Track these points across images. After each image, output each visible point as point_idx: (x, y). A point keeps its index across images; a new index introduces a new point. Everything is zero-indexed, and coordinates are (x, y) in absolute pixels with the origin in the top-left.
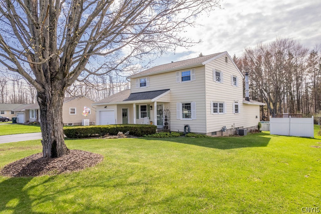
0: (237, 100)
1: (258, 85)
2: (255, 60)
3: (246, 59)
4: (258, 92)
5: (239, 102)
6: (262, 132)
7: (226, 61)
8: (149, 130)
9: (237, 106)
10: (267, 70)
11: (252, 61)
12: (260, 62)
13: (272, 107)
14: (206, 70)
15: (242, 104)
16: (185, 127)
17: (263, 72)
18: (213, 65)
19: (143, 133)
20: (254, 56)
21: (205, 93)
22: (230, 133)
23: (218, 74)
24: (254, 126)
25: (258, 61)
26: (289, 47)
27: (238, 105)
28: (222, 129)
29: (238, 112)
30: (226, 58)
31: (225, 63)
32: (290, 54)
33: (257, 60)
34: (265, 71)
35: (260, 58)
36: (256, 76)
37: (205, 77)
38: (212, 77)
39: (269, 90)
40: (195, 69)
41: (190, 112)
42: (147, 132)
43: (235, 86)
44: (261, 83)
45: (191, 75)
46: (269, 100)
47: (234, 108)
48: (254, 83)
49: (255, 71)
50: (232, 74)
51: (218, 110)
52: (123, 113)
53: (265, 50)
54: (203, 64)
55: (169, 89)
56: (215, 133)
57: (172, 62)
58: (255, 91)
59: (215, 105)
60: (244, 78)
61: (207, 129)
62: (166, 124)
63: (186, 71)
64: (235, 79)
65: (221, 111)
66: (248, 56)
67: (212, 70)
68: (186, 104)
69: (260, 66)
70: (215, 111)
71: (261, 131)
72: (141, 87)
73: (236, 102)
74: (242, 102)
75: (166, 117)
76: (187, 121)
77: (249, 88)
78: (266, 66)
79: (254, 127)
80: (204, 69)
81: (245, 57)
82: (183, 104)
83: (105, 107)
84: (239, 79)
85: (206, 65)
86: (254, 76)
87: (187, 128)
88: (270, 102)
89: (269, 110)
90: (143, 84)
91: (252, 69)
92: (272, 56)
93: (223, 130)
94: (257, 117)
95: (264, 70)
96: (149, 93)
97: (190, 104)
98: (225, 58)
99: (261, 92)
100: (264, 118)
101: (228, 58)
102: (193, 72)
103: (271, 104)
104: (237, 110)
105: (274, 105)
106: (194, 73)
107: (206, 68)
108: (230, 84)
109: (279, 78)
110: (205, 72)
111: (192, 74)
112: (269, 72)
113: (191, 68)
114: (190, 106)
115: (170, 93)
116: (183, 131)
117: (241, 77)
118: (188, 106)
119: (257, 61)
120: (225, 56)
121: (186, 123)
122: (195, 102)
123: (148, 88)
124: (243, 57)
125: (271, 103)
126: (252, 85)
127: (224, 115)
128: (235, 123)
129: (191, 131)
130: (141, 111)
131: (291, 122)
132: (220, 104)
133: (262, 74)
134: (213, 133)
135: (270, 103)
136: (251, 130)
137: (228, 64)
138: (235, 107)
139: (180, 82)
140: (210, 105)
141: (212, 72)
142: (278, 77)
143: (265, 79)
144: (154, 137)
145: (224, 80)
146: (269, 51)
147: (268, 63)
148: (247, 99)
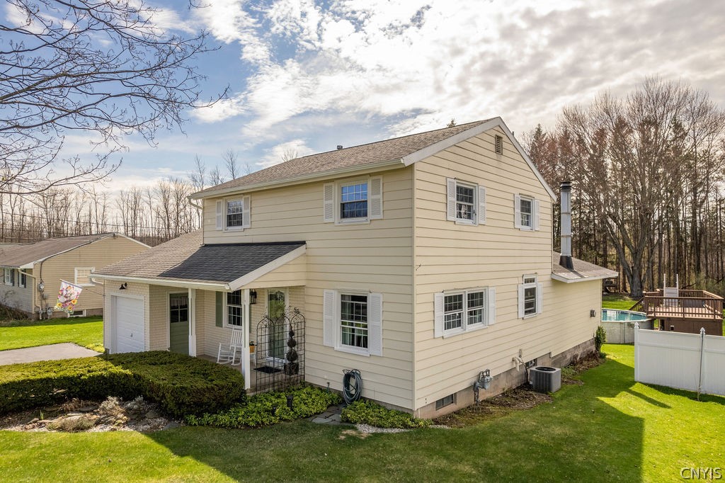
0: (534, 272)
1: (596, 204)
2: (588, 141)
3: (566, 135)
4: (594, 219)
5: (538, 279)
6: (607, 357)
7: (499, 150)
8: (205, 400)
9: (530, 293)
10: (619, 165)
11: (581, 141)
12: (603, 145)
13: (629, 258)
14: (417, 184)
15: (549, 284)
16: (348, 377)
17: (608, 171)
18: (446, 164)
19: (185, 409)
20: (588, 129)
21: (412, 266)
22: (505, 384)
23: (466, 195)
24: (585, 343)
25: (597, 142)
26: (678, 106)
27: (534, 289)
28: (474, 380)
29: (534, 311)
30: (498, 138)
31: (494, 155)
32: (677, 126)
33: (595, 139)
34: (614, 168)
35: (601, 134)
36: (592, 180)
37: (412, 208)
38: (442, 207)
39: (623, 216)
40: (380, 177)
41: (366, 326)
42: (199, 404)
43: (528, 228)
44: (602, 197)
45: (370, 198)
46: (621, 242)
47: (522, 301)
48: (586, 196)
49: (589, 168)
50: (517, 192)
51: (465, 317)
52: (172, 308)
53: (615, 115)
54: (406, 161)
55: (303, 240)
56: (451, 399)
57: (340, 148)
58: (588, 218)
59: (452, 303)
60: (559, 200)
61: (417, 394)
62: (293, 356)
63: (354, 184)
64: (526, 206)
65: (476, 317)
66: (570, 129)
67: (442, 181)
68: (354, 298)
69: (601, 154)
70: (453, 322)
71: (603, 356)
72: (231, 228)
73: (527, 281)
74: (548, 278)
75: (292, 333)
76: (353, 358)
77: (573, 209)
78: (617, 154)
79: (584, 345)
80: (412, 180)
81: (566, 132)
82: (343, 297)
83: (122, 288)
84: (542, 204)
85: (416, 167)
86: (586, 180)
87: (353, 382)
88: (624, 246)
89: (621, 267)
90: (234, 220)
91: (581, 161)
92: (631, 131)
93: (480, 382)
94: (592, 314)
95: (610, 166)
96: (246, 247)
97: (364, 299)
98: (493, 140)
99: (603, 220)
100: (609, 287)
101: (505, 138)
102: (376, 192)
103: (627, 250)
104: (530, 307)
105: (636, 254)
106: (379, 194)
107: (417, 175)
108: (511, 225)
109: (650, 188)
110: (412, 189)
111: (372, 194)
112: (623, 169)
113: (370, 175)
114: (365, 307)
115: (305, 255)
116: (340, 387)
117: (548, 199)
118: (358, 307)
119: (595, 143)
120: (494, 133)
121: (352, 365)
122: (381, 296)
123: (247, 232)
124: (558, 131)
125: (626, 248)
126: (579, 202)
127: (485, 332)
128: (523, 347)
129: (368, 394)
130: (229, 302)
131: (705, 348)
132: (471, 296)
133: (606, 175)
134: (440, 403)
135: (624, 249)
136: (575, 357)
137: (503, 159)
138: (526, 294)
139: (336, 222)
140: (430, 307)
141: (442, 190)
142: (647, 185)
143: (615, 187)
144: (220, 426)
145: (488, 215)
146: (625, 116)
147: (620, 146)
148: (566, 263)
